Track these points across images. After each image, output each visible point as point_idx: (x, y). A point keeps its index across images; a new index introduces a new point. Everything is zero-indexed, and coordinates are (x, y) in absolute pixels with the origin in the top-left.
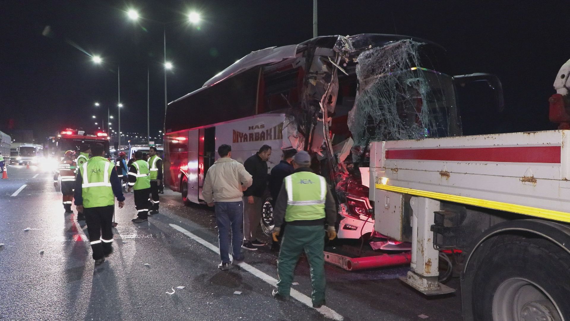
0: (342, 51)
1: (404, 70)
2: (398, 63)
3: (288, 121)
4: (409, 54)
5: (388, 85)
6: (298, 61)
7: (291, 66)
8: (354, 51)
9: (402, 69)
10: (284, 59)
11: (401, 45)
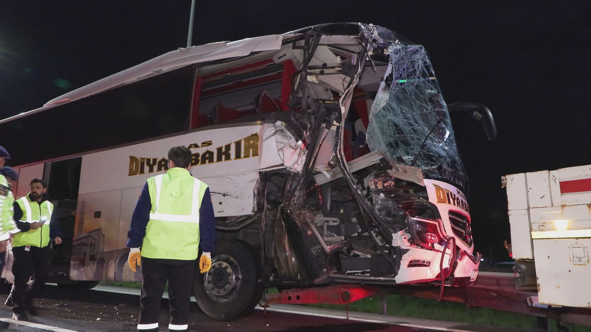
0: (371, 38)
1: (422, 79)
2: (415, 70)
3: (273, 128)
4: (425, 63)
5: (406, 93)
6: (281, 54)
7: (271, 60)
8: (382, 42)
9: (419, 78)
10: (253, 53)
11: (418, 51)
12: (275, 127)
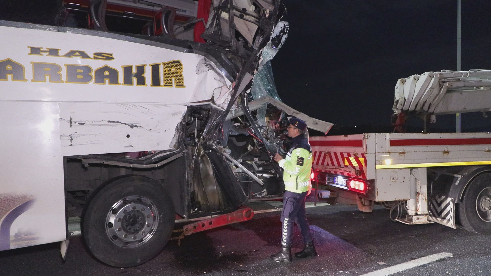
12: (205, 61)
